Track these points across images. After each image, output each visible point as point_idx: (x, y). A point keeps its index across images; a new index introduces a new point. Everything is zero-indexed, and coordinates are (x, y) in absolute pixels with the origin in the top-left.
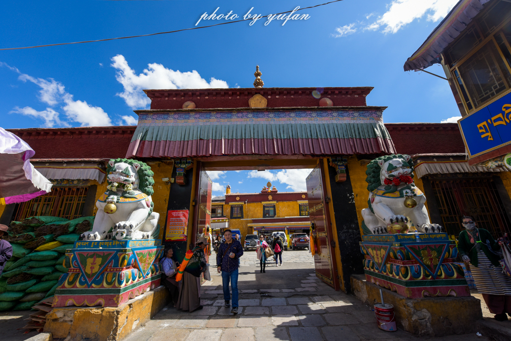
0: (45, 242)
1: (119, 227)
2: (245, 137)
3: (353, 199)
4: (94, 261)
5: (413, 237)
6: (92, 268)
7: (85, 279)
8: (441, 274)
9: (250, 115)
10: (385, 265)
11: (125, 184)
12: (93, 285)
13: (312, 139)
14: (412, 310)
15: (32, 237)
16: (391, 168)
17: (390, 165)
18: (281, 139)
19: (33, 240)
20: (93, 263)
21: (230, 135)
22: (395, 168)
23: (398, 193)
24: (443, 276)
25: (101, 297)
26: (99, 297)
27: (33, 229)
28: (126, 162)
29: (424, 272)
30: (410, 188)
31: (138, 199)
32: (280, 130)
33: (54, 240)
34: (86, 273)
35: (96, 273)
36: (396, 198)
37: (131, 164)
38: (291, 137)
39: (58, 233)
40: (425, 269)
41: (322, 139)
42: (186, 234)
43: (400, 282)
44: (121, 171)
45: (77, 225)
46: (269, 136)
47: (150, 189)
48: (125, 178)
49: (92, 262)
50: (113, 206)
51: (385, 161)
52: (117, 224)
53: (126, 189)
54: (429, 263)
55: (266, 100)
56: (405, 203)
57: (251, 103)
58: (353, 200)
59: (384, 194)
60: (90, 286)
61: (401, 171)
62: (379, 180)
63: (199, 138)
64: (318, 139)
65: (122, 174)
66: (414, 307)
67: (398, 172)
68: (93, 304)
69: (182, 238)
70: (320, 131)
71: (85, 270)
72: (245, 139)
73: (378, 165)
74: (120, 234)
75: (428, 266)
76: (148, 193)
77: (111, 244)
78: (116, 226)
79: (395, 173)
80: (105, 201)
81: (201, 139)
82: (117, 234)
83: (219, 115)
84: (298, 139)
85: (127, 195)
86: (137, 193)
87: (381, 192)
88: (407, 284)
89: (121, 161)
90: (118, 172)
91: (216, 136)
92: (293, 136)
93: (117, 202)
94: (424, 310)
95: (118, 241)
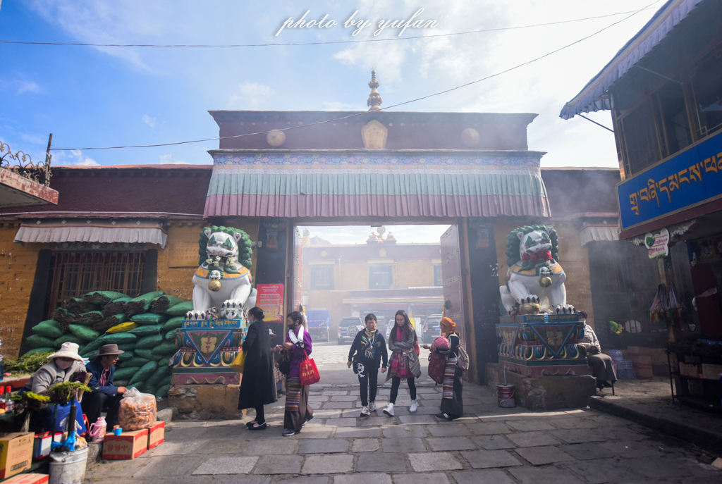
0: (118, 322)
1: (228, 305)
2: (360, 192)
3: (496, 271)
4: (209, 340)
5: (542, 318)
6: (208, 347)
7: (201, 358)
8: (564, 355)
9: (366, 160)
10: (515, 347)
11: (227, 258)
12: (211, 364)
13: (446, 196)
14: (530, 386)
15: (101, 317)
16: (531, 243)
17: (529, 237)
18: (406, 195)
19: (101, 321)
20: (208, 343)
21: (340, 189)
22: (534, 243)
23: (534, 271)
24: (565, 356)
25: (222, 375)
26: (219, 375)
27: (98, 307)
28: (225, 231)
29: (547, 352)
30: (547, 266)
31: (242, 275)
32: (405, 182)
33: (129, 321)
34: (202, 353)
35: (213, 352)
36: (532, 276)
37: (231, 233)
38: (419, 193)
39: (131, 312)
40: (548, 349)
41: (458, 196)
42: (281, 314)
43: (523, 362)
44: (222, 243)
45: (152, 303)
46: (391, 193)
47: (250, 261)
48: (228, 251)
49: (207, 341)
50: (218, 283)
51: (525, 233)
52: (225, 303)
53: (228, 263)
54: (553, 343)
55: (387, 130)
56: (540, 281)
57: (365, 135)
58: (496, 273)
59: (520, 271)
60: (209, 365)
61: (539, 246)
62: (519, 254)
63: (299, 193)
64: (453, 196)
65: (223, 246)
66: (532, 385)
67: (536, 247)
68: (214, 382)
69: (278, 319)
70: (457, 185)
71: (200, 350)
72: (359, 195)
73: (517, 238)
74: (230, 314)
75: (551, 346)
76: (248, 267)
77: (222, 324)
78: (224, 305)
79: (533, 248)
80: (207, 278)
81: (302, 194)
82: (227, 313)
83: (324, 160)
84: (428, 196)
85: (229, 269)
86: (239, 267)
87: (517, 269)
88: (529, 363)
89: (219, 231)
90: (219, 244)
91: (321, 190)
92: (421, 191)
93: (221, 278)
94: (541, 387)
95: (230, 320)
